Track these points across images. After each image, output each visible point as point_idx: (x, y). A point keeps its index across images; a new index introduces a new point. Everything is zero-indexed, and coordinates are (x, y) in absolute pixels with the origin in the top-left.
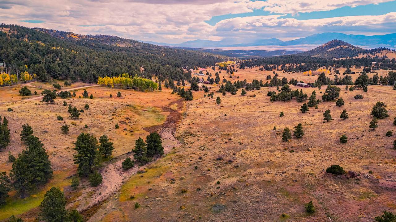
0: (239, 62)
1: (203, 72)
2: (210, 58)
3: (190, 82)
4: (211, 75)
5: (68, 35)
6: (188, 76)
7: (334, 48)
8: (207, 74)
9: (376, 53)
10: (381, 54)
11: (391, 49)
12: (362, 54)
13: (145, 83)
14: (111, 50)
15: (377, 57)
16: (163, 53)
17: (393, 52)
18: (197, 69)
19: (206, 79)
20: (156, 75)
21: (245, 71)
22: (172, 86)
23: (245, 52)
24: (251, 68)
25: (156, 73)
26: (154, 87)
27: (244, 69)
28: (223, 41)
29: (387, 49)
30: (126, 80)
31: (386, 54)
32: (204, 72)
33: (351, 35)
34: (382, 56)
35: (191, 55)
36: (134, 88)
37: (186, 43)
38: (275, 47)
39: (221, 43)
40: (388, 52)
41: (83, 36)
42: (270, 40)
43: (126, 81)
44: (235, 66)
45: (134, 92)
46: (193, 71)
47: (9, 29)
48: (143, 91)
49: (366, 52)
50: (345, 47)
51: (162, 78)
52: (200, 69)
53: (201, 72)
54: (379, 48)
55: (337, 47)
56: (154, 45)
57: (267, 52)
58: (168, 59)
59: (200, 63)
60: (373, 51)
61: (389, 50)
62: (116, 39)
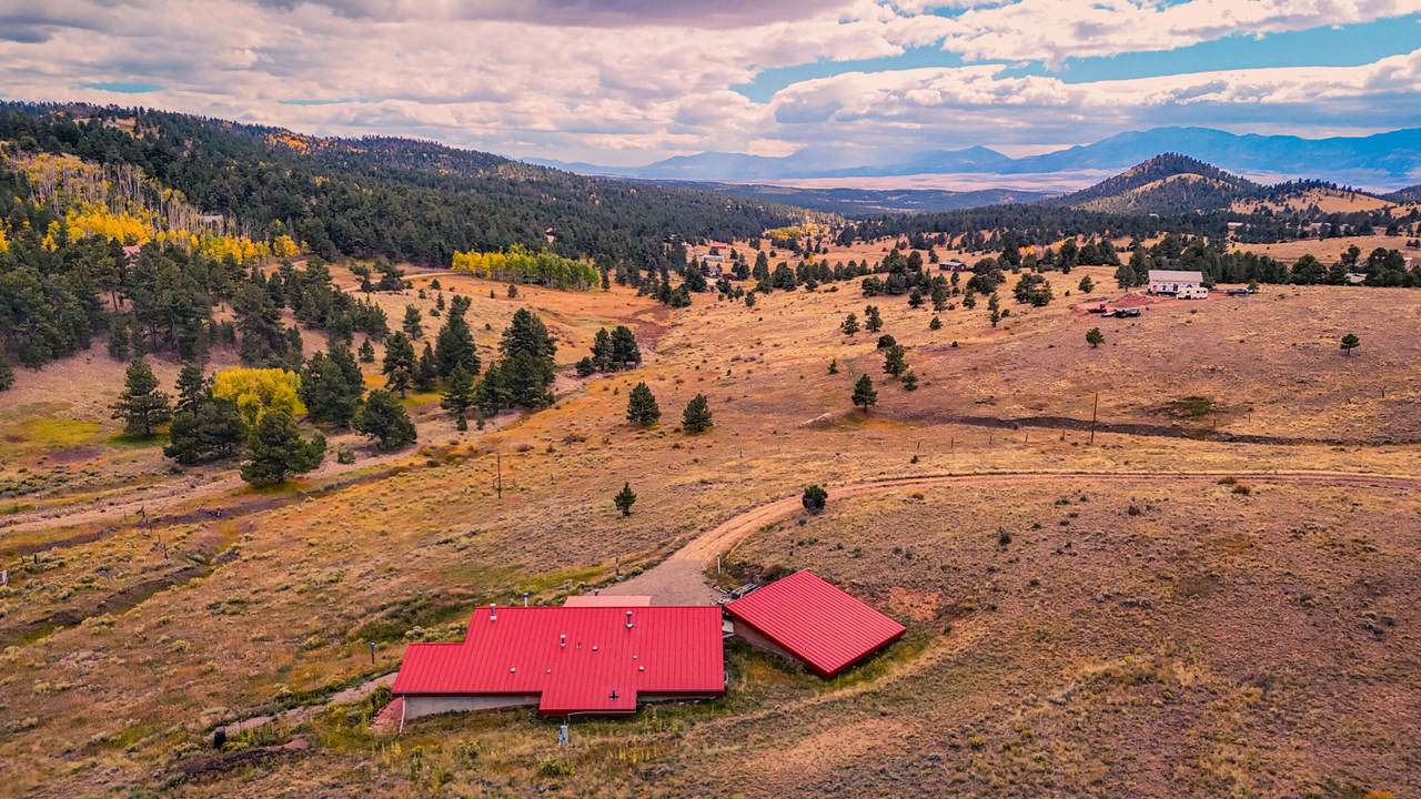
0: (839, 228)
1: (720, 251)
2: (746, 213)
3: (682, 273)
4: (742, 260)
5: (271, 136)
6: (677, 259)
7: (1159, 182)
8: (734, 255)
9: (1289, 197)
10: (1304, 201)
11: (1339, 186)
12: (1243, 200)
13: (569, 269)
14: (433, 186)
15: (1288, 210)
16: (594, 195)
17: (1342, 196)
18: (702, 243)
19: (727, 268)
20: (590, 255)
21: (852, 251)
22: (636, 282)
23: (872, 195)
24: (872, 243)
25: (589, 247)
26: (590, 280)
27: (848, 245)
28: (797, 156)
29: (1326, 185)
30: (522, 260)
31: (1320, 200)
32: (725, 253)
33: (1249, 135)
34: (1305, 207)
35: (683, 203)
36: (540, 283)
37: (663, 163)
38: (984, 180)
39: (789, 165)
40: (1327, 195)
41: (322, 141)
42: (963, 154)
43: (522, 263)
44: (824, 239)
45: (541, 290)
46: (690, 248)
47: (132, 122)
48: (563, 289)
49: (1260, 193)
50: (1195, 177)
51: (607, 260)
52: (713, 244)
53: (714, 252)
54: (1300, 180)
55: (1169, 179)
56: (560, 171)
57: (950, 195)
58: (615, 215)
59: (712, 229)
60: (1278, 192)
61: (1334, 187)
62: (432, 151)
